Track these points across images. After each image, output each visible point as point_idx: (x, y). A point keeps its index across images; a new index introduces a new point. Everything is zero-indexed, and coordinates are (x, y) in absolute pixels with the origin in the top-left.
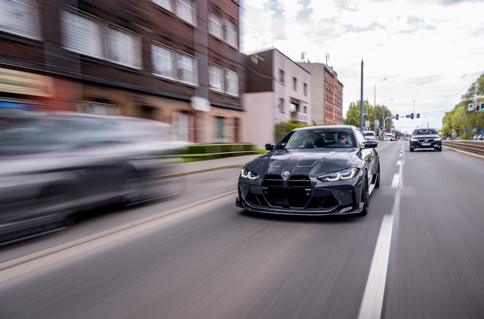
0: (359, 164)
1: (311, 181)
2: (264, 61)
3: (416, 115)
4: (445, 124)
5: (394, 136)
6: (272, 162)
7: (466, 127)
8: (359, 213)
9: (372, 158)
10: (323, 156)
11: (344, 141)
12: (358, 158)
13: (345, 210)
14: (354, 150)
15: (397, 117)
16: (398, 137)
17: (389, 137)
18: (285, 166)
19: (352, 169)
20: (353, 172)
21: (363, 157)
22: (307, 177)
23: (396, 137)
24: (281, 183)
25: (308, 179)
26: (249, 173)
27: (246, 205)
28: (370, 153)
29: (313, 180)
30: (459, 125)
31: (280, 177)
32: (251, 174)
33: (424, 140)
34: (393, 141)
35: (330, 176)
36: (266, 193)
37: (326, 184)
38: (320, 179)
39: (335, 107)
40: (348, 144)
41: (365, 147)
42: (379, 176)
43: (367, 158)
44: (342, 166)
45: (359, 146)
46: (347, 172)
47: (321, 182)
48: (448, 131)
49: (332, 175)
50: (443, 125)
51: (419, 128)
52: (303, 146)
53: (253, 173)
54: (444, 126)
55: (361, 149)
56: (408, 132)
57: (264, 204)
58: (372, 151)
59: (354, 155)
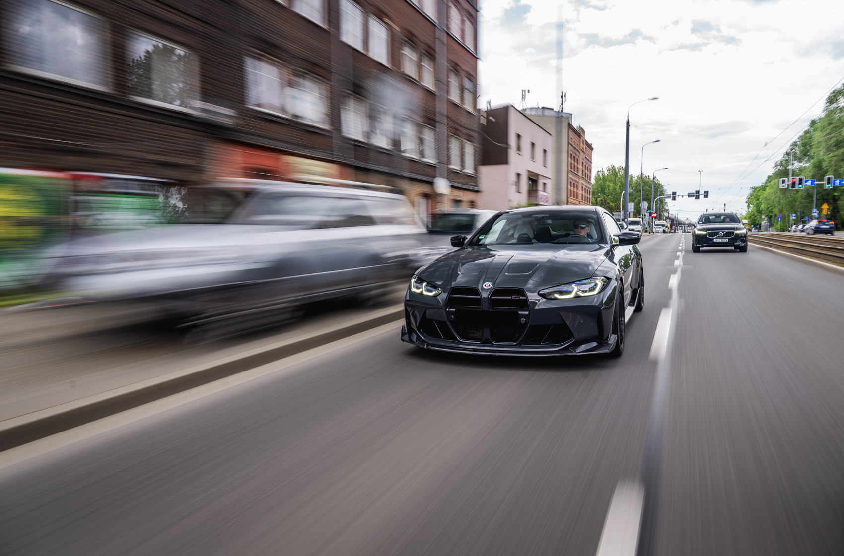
0: (609, 272)
1: (529, 298)
2: (494, 122)
3: (703, 193)
4: (751, 206)
5: (669, 225)
6: (464, 266)
7: (781, 211)
8: (607, 353)
9: (632, 263)
10: (550, 257)
11: (583, 233)
12: (607, 261)
13: (585, 347)
14: (601, 248)
15: (674, 196)
16: (674, 227)
17: (660, 228)
18: (485, 274)
19: (597, 279)
20: (600, 284)
21: (616, 259)
22: (522, 292)
23: (671, 226)
24: (478, 302)
25: (523, 294)
26: (425, 284)
27: (418, 338)
28: (628, 253)
29: (532, 296)
30: (772, 209)
31: (476, 292)
32: (427, 285)
33: (716, 232)
34: (666, 233)
35: (561, 290)
36: (452, 318)
37: (552, 304)
38: (543, 296)
39: (581, 181)
40: (592, 238)
41: (619, 242)
42: (642, 291)
43: (623, 262)
44: (582, 274)
45: (609, 242)
46: (590, 283)
47: (545, 300)
48: (756, 218)
49: (564, 288)
50: (748, 209)
51: (710, 212)
52: (514, 241)
53: (430, 284)
54: (750, 209)
55: (613, 247)
56: (690, 219)
57: (449, 337)
58: (631, 249)
59: (601, 255)
